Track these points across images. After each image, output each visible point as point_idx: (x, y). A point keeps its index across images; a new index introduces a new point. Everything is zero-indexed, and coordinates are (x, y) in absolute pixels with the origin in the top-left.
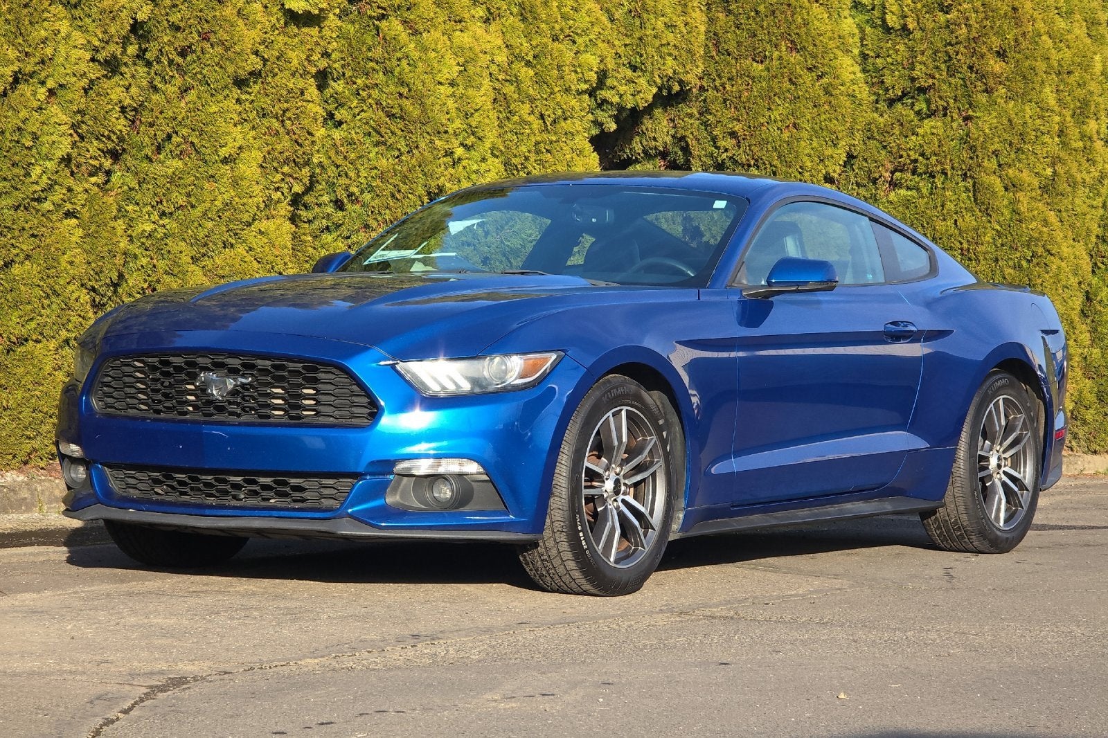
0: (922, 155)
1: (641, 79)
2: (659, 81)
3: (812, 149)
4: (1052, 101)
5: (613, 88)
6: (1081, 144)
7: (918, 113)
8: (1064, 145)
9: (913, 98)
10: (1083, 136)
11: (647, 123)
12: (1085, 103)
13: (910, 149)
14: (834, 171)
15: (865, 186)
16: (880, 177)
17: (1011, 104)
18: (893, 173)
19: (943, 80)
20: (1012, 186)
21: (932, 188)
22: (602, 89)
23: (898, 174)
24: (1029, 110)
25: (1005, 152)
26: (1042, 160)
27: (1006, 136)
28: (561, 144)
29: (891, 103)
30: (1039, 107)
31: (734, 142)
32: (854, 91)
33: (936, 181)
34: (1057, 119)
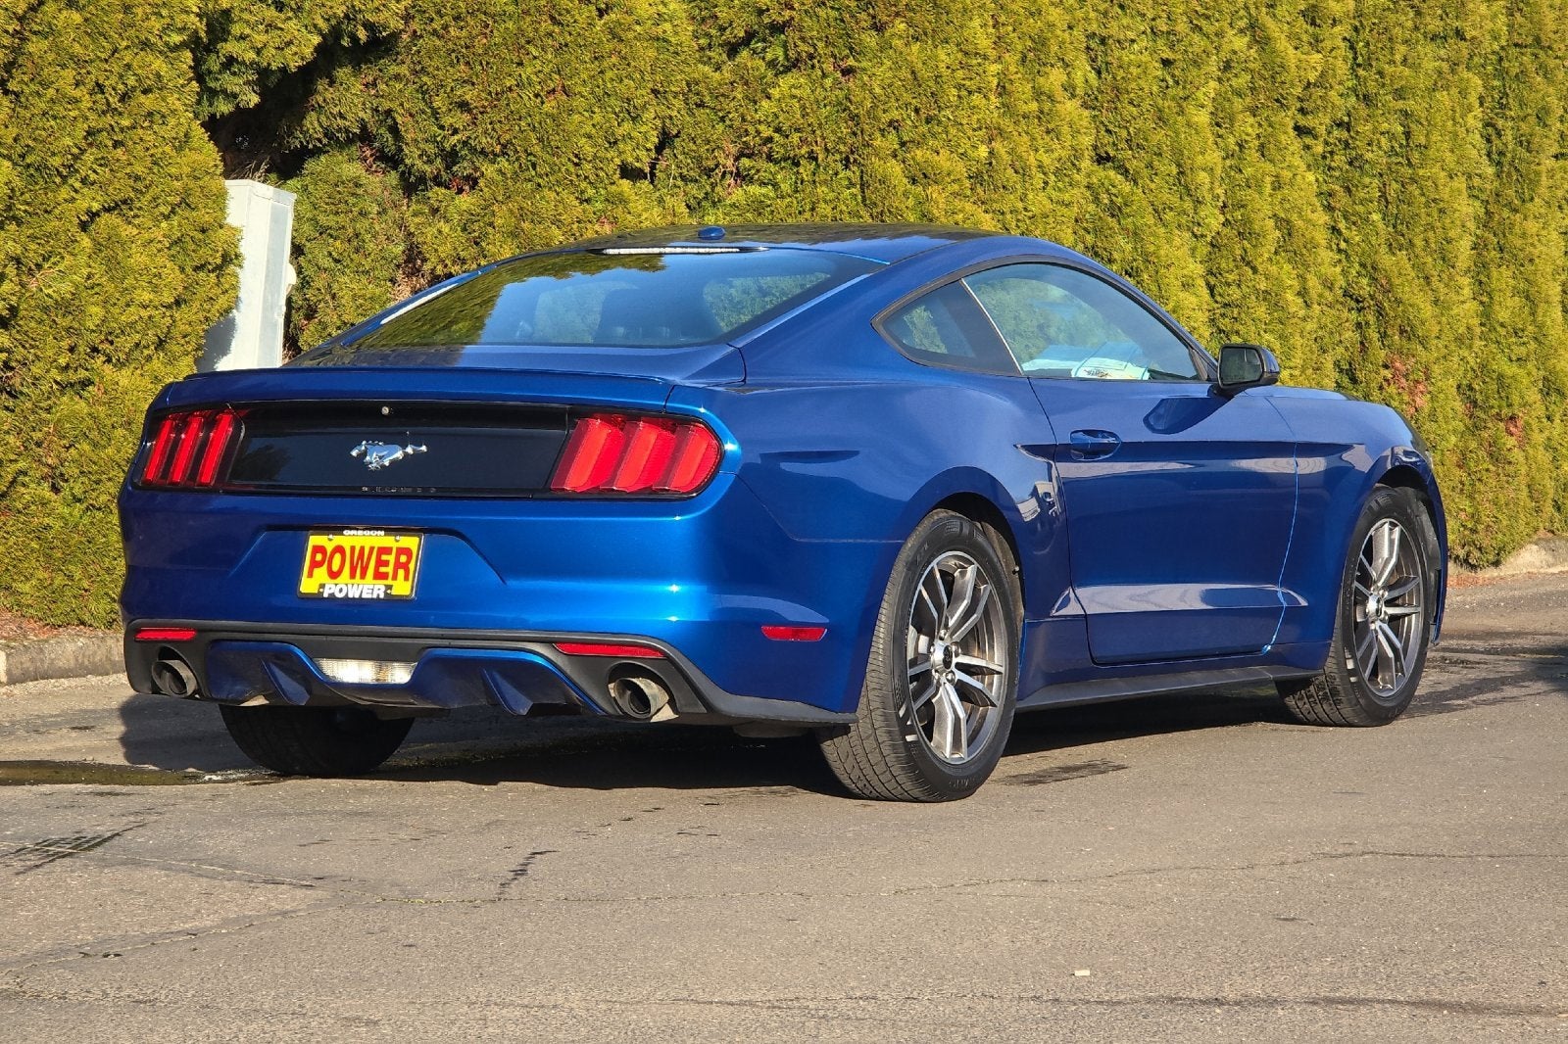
0: (778, 130)
1: (290, 23)
2: (321, 24)
3: (593, 125)
4: (984, 43)
5: (243, 38)
6: (1034, 106)
7: (772, 64)
8: (1007, 108)
9: (764, 40)
10: (1038, 94)
11: (324, 92)
12: (1040, 43)
13: (760, 122)
14: (638, 159)
15: (696, 181)
16: (717, 166)
17: (916, 47)
18: (737, 159)
19: (806, 11)
20: (920, 177)
21: (796, 183)
22: (226, 41)
23: (745, 162)
24: (944, 56)
25: (910, 123)
26: (970, 133)
27: (907, 97)
28: (140, 132)
29: (733, 50)
30: (961, 50)
31: (466, 117)
32: (665, 32)
33: (801, 170)
34: (994, 68)
